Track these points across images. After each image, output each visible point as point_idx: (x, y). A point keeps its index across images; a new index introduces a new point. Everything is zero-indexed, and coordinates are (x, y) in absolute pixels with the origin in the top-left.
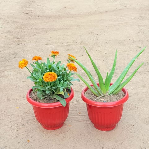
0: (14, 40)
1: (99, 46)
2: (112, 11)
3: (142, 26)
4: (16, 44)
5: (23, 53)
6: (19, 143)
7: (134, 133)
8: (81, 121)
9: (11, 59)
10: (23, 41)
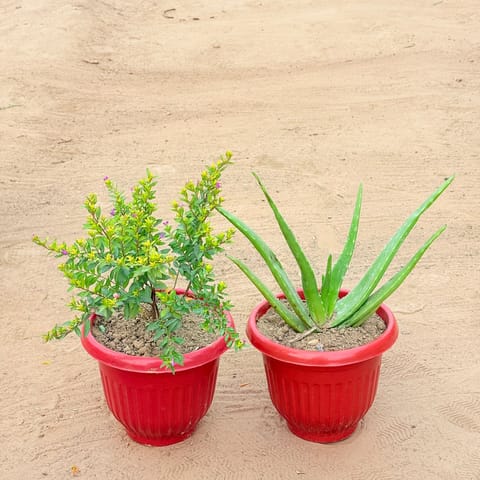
0: (48, 148)
1: (317, 172)
2: (366, 61)
3: (459, 108)
4: (56, 160)
5: (76, 188)
6: (45, 474)
7: (415, 450)
8: (245, 410)
9: (35, 206)
10: (77, 149)
